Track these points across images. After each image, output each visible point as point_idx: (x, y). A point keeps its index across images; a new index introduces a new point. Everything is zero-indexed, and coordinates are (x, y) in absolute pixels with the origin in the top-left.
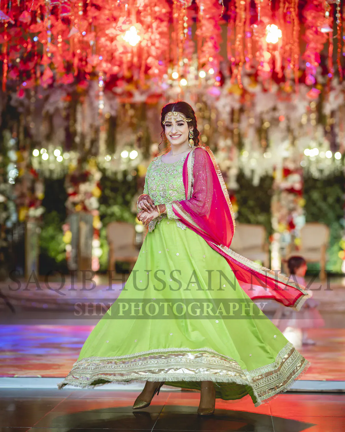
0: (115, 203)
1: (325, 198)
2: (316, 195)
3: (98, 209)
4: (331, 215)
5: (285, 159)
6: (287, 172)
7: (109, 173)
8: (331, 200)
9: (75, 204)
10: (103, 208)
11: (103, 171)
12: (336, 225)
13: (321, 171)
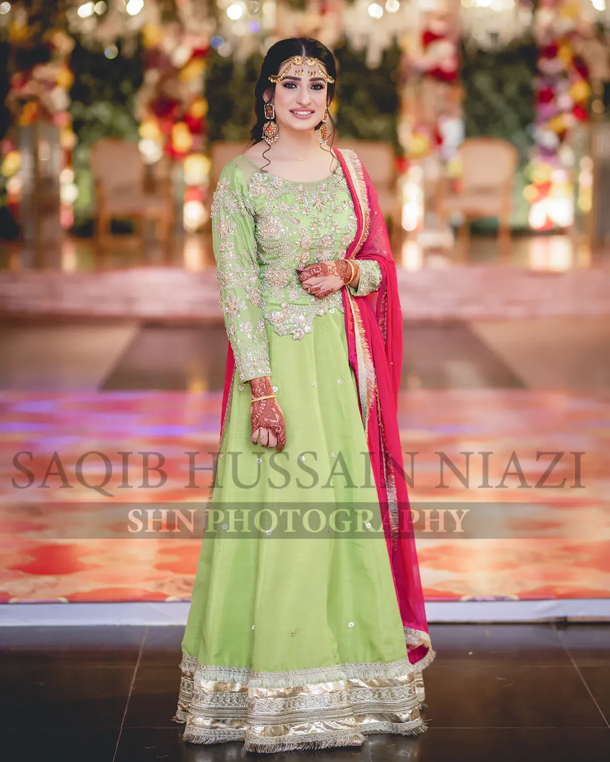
0: (101, 98)
1: (499, 86)
2: (483, 82)
3: (69, 110)
4: (511, 118)
5: (428, 15)
6: (429, 38)
7: (87, 41)
8: (511, 89)
9: (23, 102)
10: (79, 109)
11: (76, 37)
12: (519, 137)
13: (494, 36)
